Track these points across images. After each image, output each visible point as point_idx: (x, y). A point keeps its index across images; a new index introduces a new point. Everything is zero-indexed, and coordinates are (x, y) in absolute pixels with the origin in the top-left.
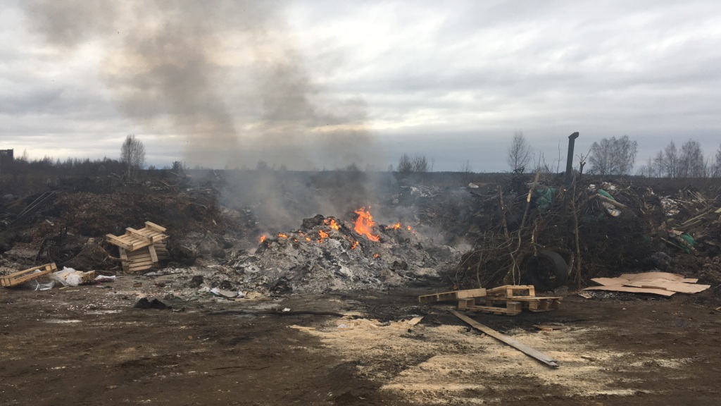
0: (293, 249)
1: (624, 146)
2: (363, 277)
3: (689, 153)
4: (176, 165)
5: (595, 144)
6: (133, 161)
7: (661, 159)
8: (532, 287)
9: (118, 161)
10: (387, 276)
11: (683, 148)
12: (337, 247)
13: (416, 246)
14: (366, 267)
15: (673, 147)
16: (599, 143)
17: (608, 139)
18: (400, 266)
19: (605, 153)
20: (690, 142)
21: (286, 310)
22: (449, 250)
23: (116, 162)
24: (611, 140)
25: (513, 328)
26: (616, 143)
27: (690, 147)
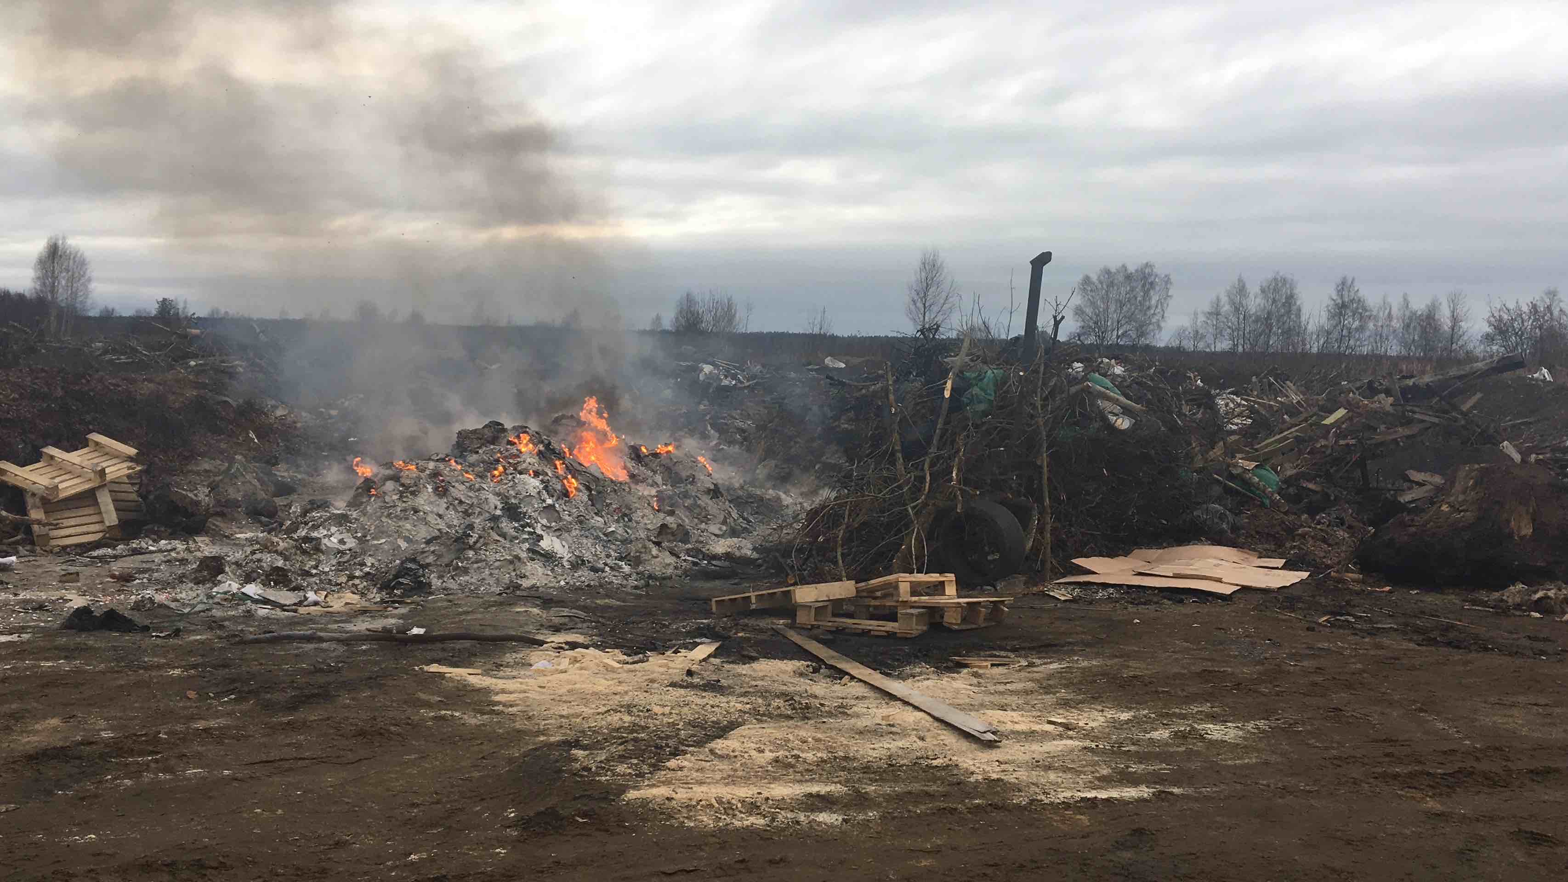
0: (434, 498)
1: (1144, 286)
2: (590, 558)
3: (1274, 301)
4: (165, 305)
5: (1087, 280)
6: (62, 295)
7: (1218, 314)
8: (951, 577)
9: (27, 294)
10: (644, 557)
11: (1263, 291)
12: (534, 493)
13: (709, 491)
14: (597, 537)
15: (1242, 289)
16: (1094, 278)
17: (1113, 270)
18: (673, 534)
19: (1106, 299)
20: (1275, 279)
21: (416, 631)
22: (779, 499)
23: (21, 297)
24: (1118, 271)
25: (909, 664)
26: (1129, 277)
27: (1276, 290)
